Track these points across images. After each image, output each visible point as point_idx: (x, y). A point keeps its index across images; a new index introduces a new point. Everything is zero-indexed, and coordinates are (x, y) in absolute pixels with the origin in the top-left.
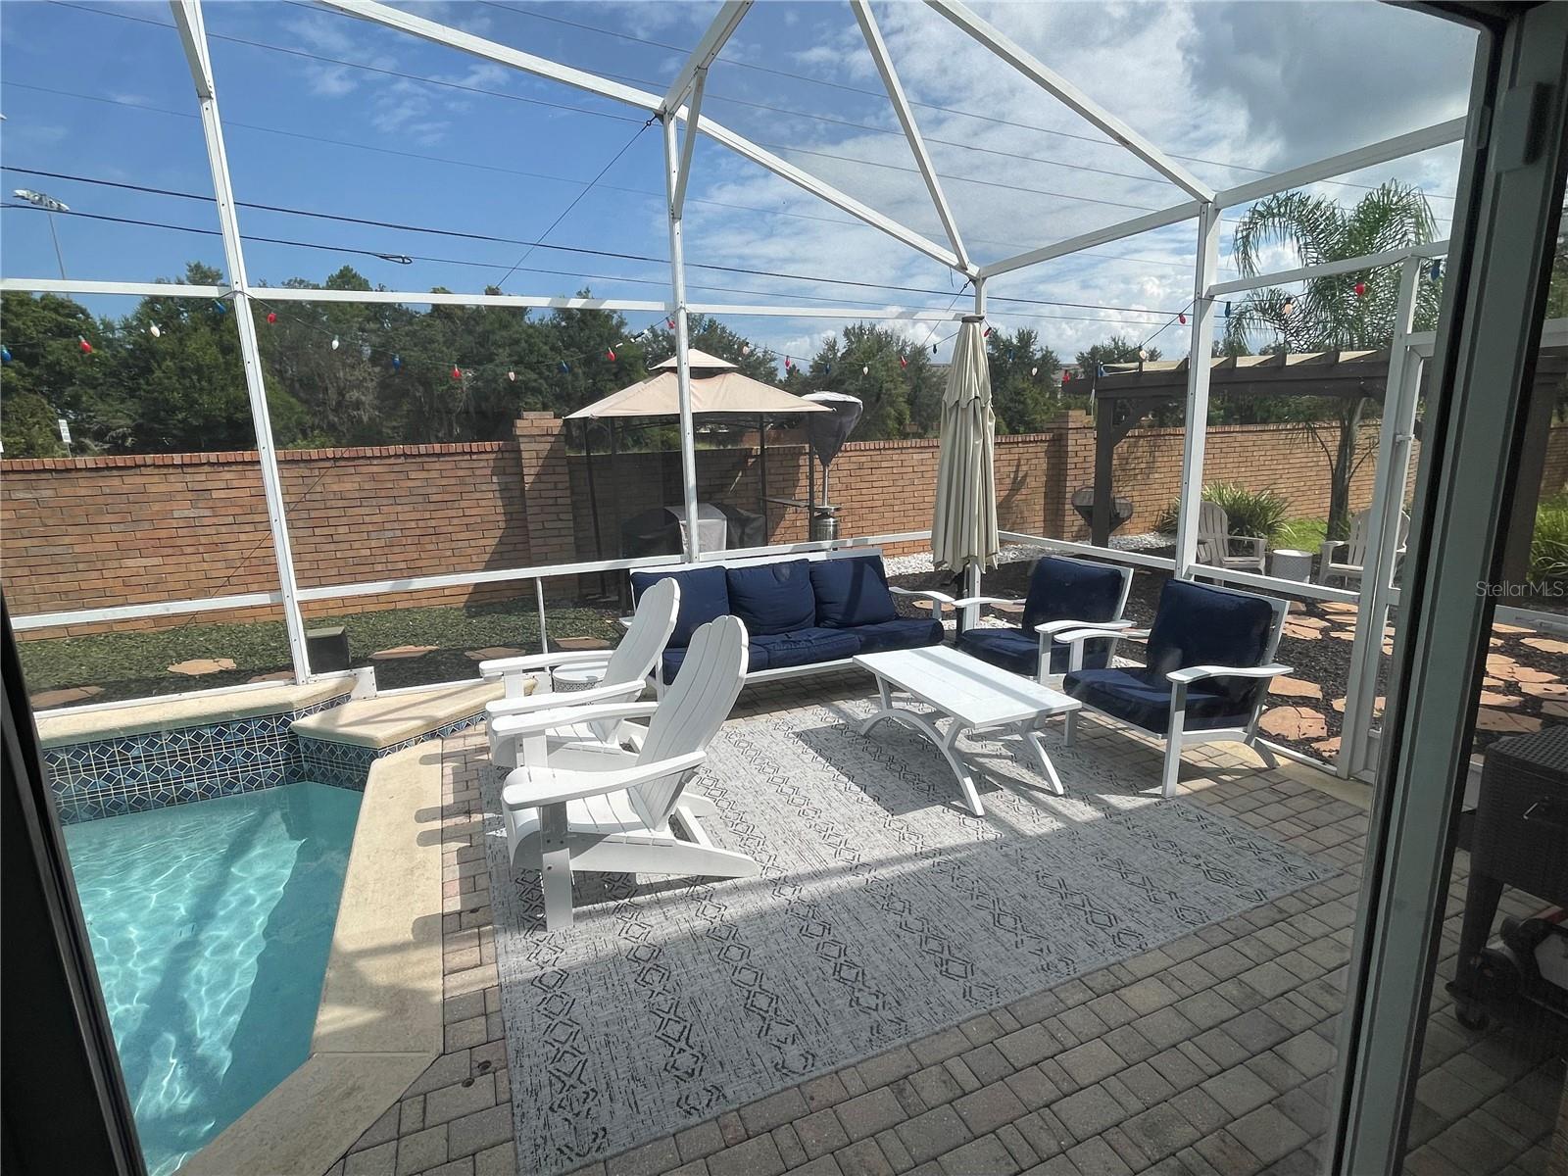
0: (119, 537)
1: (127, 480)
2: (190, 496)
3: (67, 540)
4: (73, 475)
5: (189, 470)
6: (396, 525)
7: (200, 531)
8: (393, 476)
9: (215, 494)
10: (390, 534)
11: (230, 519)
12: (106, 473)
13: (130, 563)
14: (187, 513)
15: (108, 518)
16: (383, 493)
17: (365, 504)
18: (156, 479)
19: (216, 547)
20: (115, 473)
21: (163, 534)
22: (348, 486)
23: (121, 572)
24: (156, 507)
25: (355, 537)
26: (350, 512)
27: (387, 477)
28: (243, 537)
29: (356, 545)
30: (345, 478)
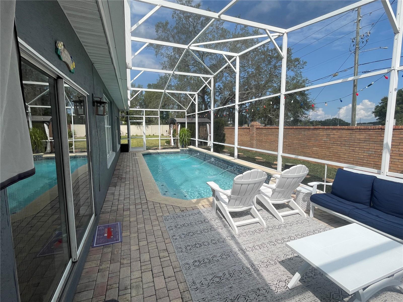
0: (314, 143)
1: (317, 131)
2: (327, 136)
3: (306, 142)
4: (310, 130)
5: (327, 130)
6: (373, 150)
7: (327, 144)
8: (376, 135)
9: (331, 136)
10: (371, 152)
11: (332, 142)
12: (314, 130)
13: (314, 148)
14: (325, 140)
15: (313, 139)
16: (371, 140)
17: (365, 142)
18: (321, 131)
19: (329, 148)
20: (316, 130)
21: (320, 143)
22: (362, 137)
23: (313, 150)
24: (320, 137)
25: (360, 151)
26: (361, 144)
27: (374, 135)
28: (334, 147)
29: (360, 154)
30: (362, 135)
